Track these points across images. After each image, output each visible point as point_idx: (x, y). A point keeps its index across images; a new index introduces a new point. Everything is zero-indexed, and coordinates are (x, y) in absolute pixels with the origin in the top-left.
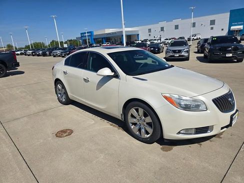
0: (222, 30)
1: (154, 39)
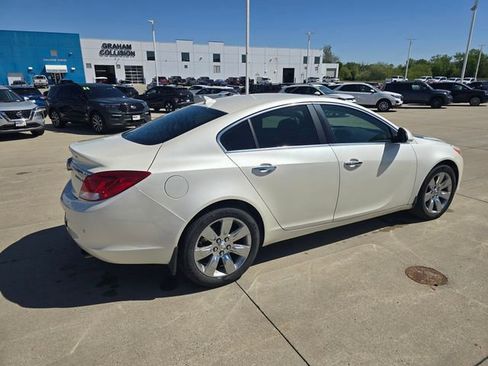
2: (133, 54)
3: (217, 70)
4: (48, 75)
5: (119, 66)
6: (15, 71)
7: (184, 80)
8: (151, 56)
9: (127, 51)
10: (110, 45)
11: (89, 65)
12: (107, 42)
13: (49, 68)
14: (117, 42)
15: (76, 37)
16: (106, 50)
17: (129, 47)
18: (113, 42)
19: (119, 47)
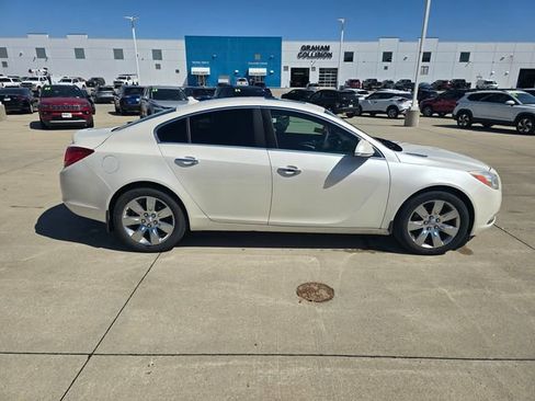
0: (177, 71)
1: (30, 76)
2: (330, 55)
3: (425, 71)
4: (249, 77)
5: (314, 69)
6: (225, 74)
7: (380, 84)
8: (349, 57)
9: (324, 53)
10: (308, 47)
11: (286, 68)
12: (306, 44)
13: (252, 71)
14: (316, 44)
15: (279, 40)
16: (305, 52)
17: (328, 48)
18: (311, 44)
19: (317, 48)
